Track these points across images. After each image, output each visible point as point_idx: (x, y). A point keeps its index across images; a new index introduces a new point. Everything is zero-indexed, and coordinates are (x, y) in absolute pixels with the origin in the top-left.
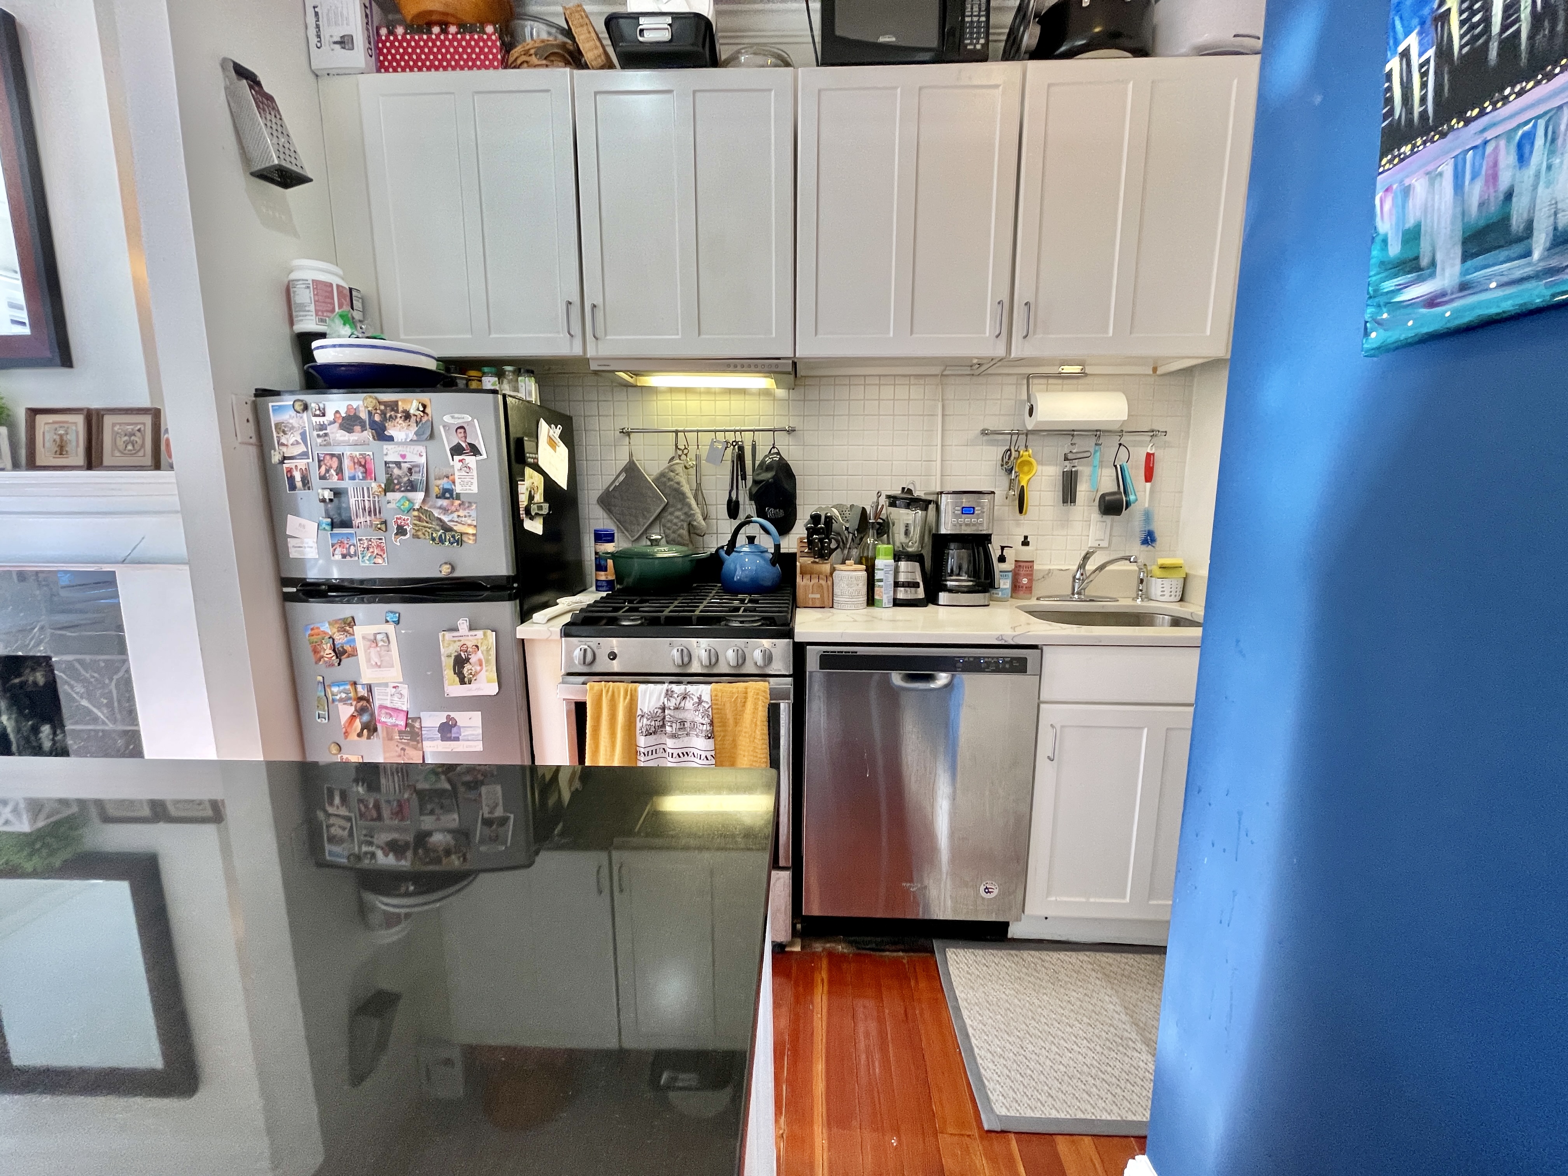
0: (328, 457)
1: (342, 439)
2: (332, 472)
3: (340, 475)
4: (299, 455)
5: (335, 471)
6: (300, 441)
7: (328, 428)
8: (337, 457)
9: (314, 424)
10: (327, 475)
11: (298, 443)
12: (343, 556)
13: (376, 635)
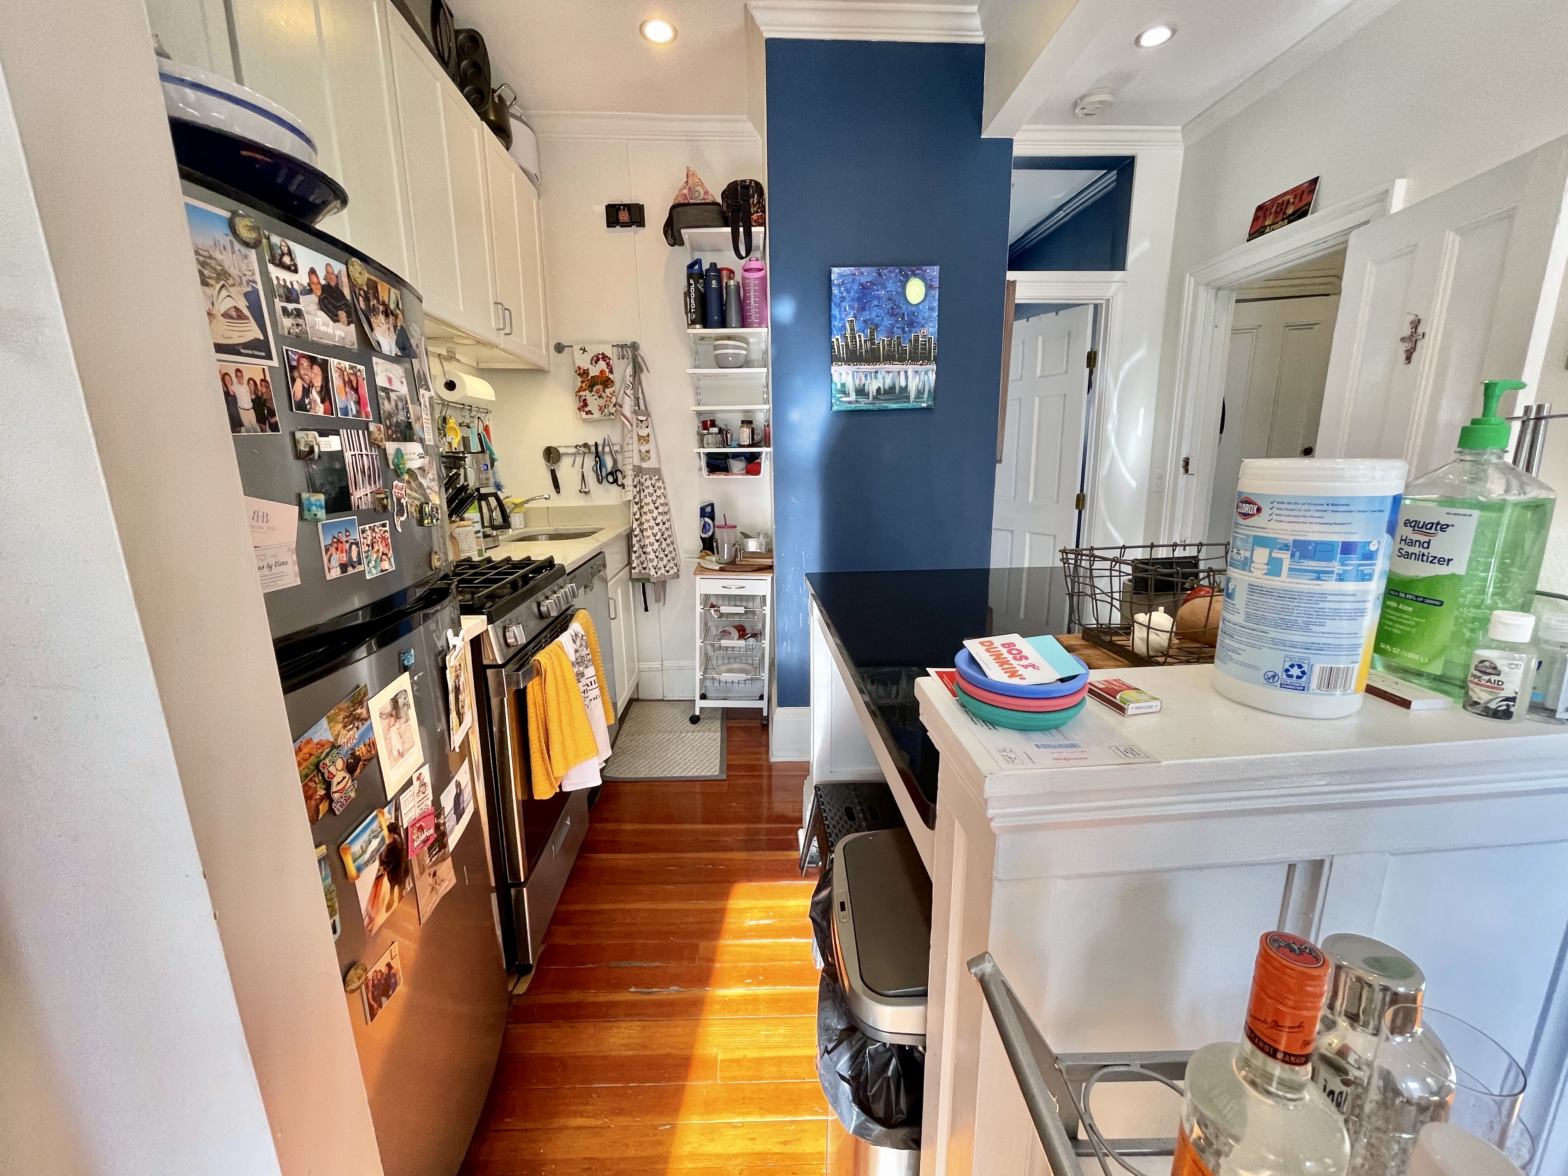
0: (305, 363)
1: (323, 329)
2: (315, 395)
3: (327, 403)
4: (246, 345)
5: (320, 393)
6: (246, 312)
7: (302, 298)
8: (320, 365)
9: (275, 282)
10: (307, 401)
11: (240, 316)
12: (344, 567)
13: (395, 701)
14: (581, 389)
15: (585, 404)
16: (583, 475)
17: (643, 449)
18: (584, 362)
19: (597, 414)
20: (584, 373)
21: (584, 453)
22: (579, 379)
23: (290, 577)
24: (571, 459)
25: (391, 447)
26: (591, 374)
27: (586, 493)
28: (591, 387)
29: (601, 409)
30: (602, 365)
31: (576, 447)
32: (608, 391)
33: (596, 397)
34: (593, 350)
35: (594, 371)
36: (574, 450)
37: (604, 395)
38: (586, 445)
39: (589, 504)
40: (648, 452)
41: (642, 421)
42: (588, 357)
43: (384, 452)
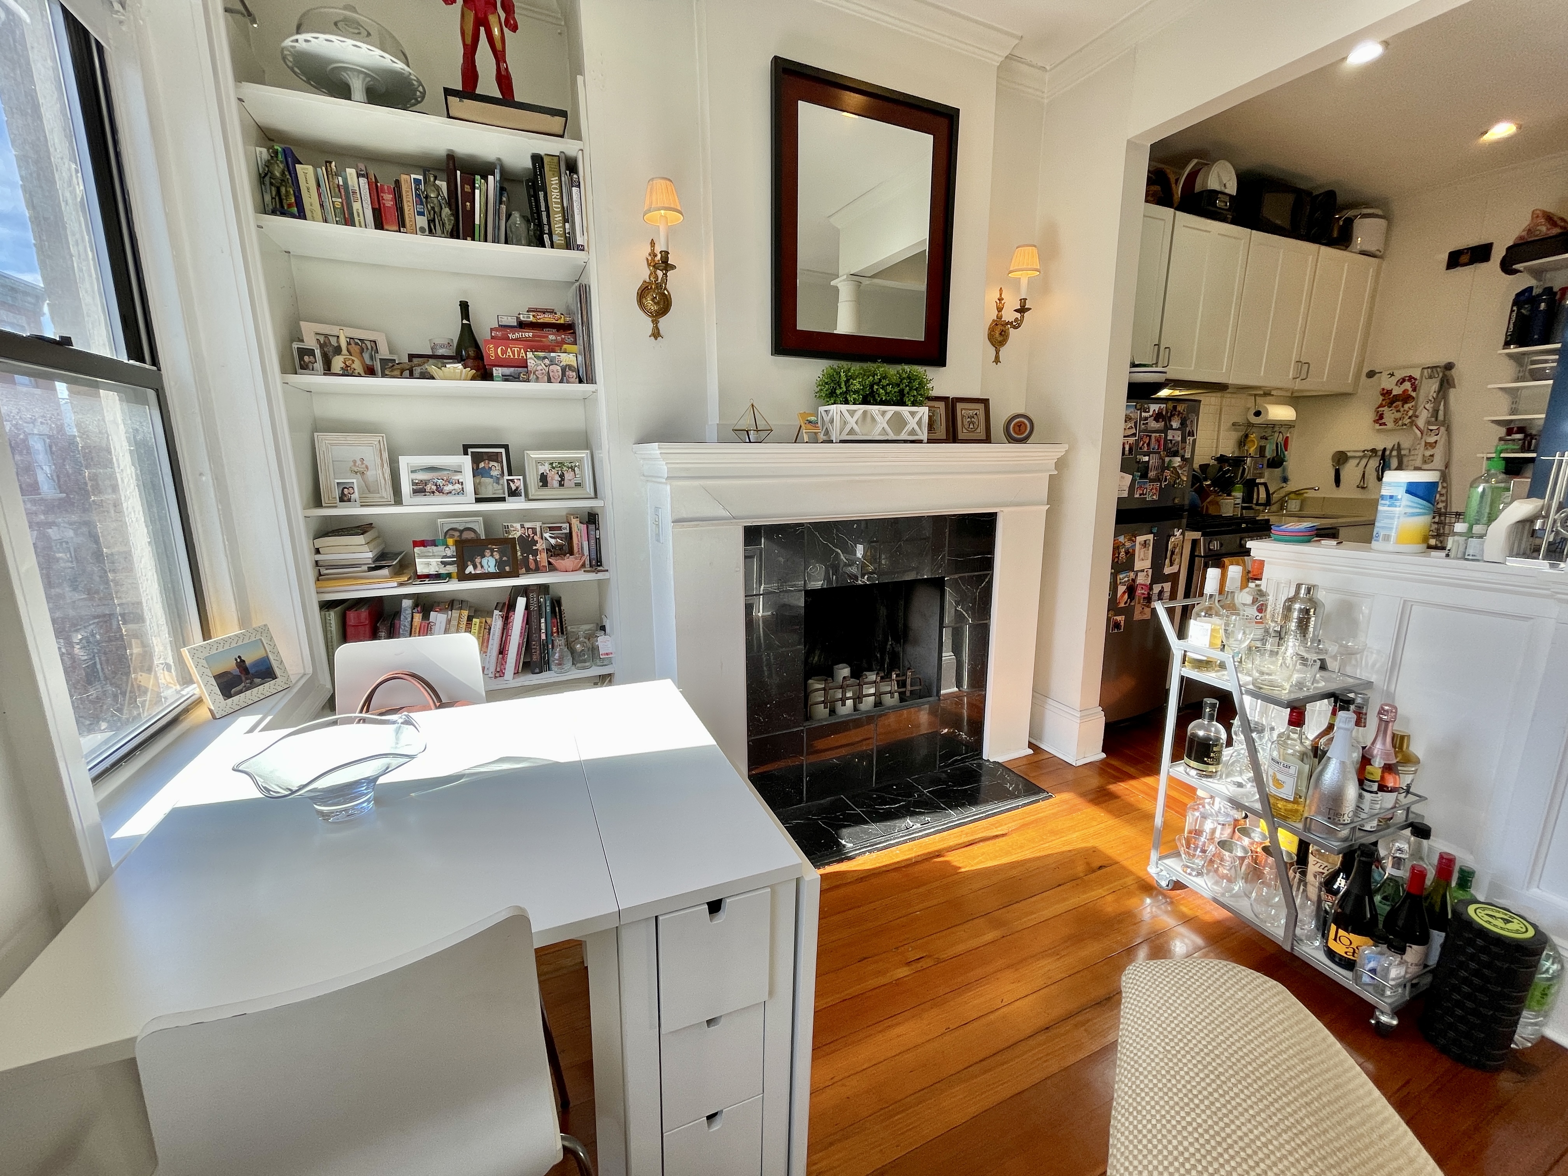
0: (1145, 437)
2: (1145, 445)
3: (1149, 447)
4: (1131, 435)
7: (1149, 419)
8: (1149, 436)
9: (1143, 417)
10: (1143, 447)
11: (1132, 428)
12: (1140, 495)
13: (1145, 541)
14: (1381, 406)
15: (1381, 417)
16: (1364, 474)
17: (1428, 453)
18: (1388, 383)
19: (1390, 425)
20: (1386, 393)
21: (1370, 457)
22: (1381, 398)
23: (1125, 494)
24: (1357, 461)
25: (1167, 459)
26: (1394, 393)
27: (1363, 488)
28: (1390, 404)
29: (1396, 421)
30: (1407, 385)
31: (1364, 451)
32: (1406, 406)
33: (1394, 411)
34: (1399, 375)
35: (1397, 391)
36: (1361, 454)
37: (1402, 409)
38: (1374, 451)
39: (1364, 497)
40: (1432, 456)
41: (1431, 430)
42: (1394, 380)
43: (1163, 461)
